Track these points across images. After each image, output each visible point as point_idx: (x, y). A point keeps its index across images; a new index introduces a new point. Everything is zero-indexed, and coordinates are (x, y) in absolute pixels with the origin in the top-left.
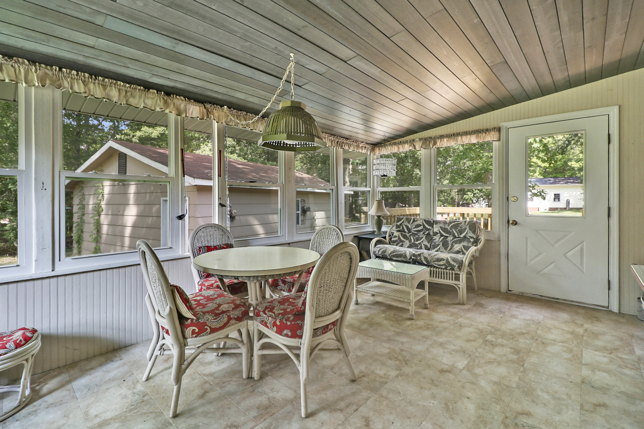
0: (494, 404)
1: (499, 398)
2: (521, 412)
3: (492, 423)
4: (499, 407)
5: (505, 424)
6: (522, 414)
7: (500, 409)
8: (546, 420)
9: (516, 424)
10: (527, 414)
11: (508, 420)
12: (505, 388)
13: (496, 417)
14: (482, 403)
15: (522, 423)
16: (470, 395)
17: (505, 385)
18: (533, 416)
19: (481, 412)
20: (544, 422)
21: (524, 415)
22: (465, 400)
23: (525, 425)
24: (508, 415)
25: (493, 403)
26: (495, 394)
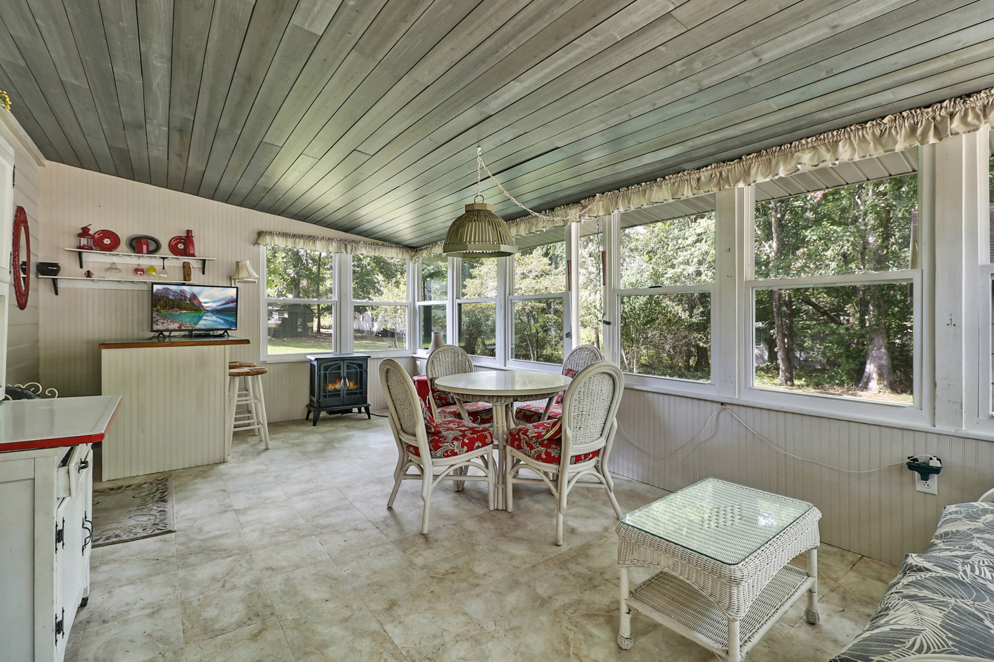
0: (297, 617)
1: (300, 628)
2: (263, 633)
3: (280, 598)
4: (290, 618)
5: (268, 607)
6: (260, 632)
7: (286, 616)
8: (230, 646)
9: (258, 616)
10: (255, 636)
11: (269, 613)
12: (308, 649)
13: (282, 606)
14: (309, 608)
15: (254, 621)
16: (330, 605)
17: (312, 653)
18: (248, 639)
19: (300, 599)
20: (232, 642)
21: (258, 631)
22: (327, 596)
23: (250, 622)
24: (274, 618)
25: (299, 617)
26: (308, 629)
